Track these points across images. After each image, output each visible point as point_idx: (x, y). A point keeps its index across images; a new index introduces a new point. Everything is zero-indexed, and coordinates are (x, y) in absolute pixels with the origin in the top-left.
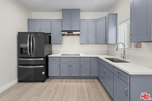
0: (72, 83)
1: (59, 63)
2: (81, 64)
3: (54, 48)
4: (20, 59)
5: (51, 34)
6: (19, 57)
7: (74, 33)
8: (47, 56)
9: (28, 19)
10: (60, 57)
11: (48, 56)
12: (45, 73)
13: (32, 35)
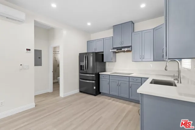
0: (118, 103)
1: (109, 81)
2: (130, 84)
3: (108, 66)
4: (80, 74)
5: (103, 52)
6: (80, 73)
7: (123, 50)
8: (98, 73)
9: (87, 41)
10: (109, 75)
11: (100, 73)
12: (96, 88)
13: (87, 55)
